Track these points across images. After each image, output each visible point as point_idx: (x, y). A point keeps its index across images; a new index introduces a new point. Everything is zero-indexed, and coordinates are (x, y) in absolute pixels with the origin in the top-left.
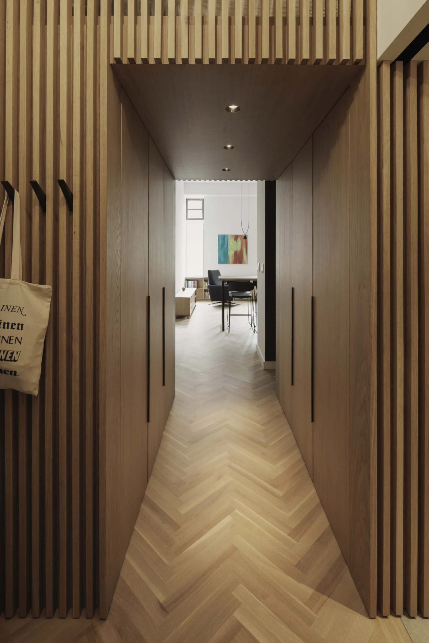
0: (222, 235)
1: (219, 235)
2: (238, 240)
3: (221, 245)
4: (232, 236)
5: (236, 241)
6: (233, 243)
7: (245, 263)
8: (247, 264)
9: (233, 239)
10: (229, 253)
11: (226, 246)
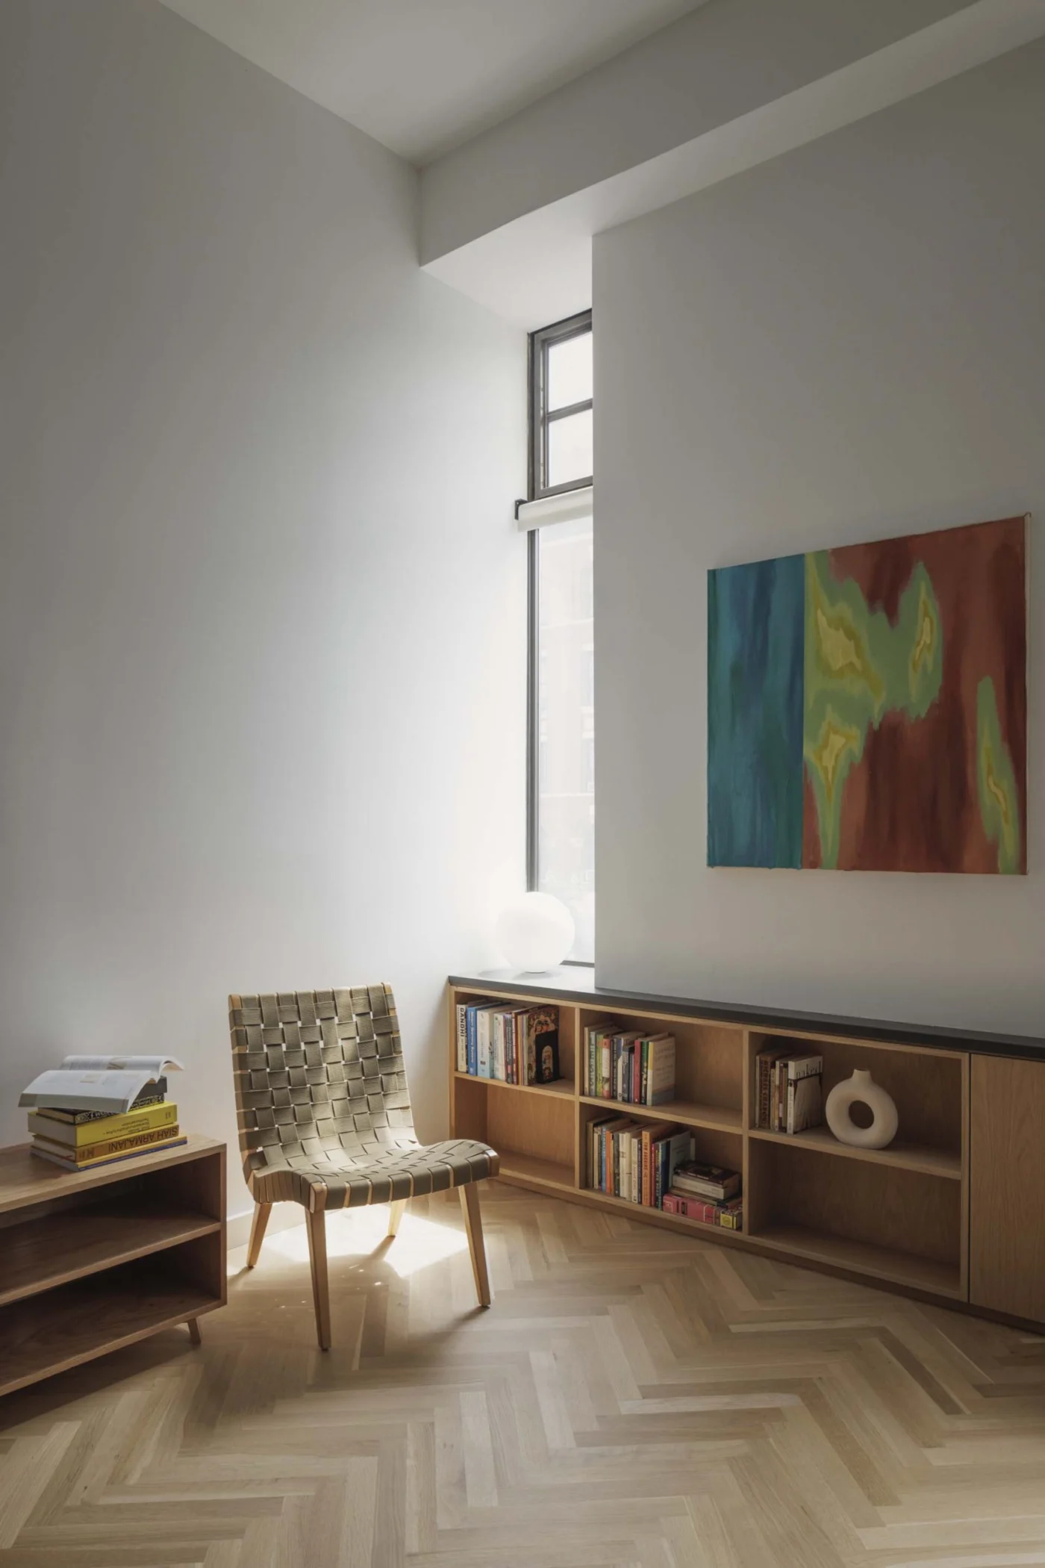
0: (741, 571)
1: (713, 575)
2: (905, 600)
3: (736, 672)
4: (842, 558)
5: (881, 616)
6: (850, 635)
7: (990, 866)
8: (1022, 868)
9: (854, 589)
10: (808, 751)
11: (778, 677)
